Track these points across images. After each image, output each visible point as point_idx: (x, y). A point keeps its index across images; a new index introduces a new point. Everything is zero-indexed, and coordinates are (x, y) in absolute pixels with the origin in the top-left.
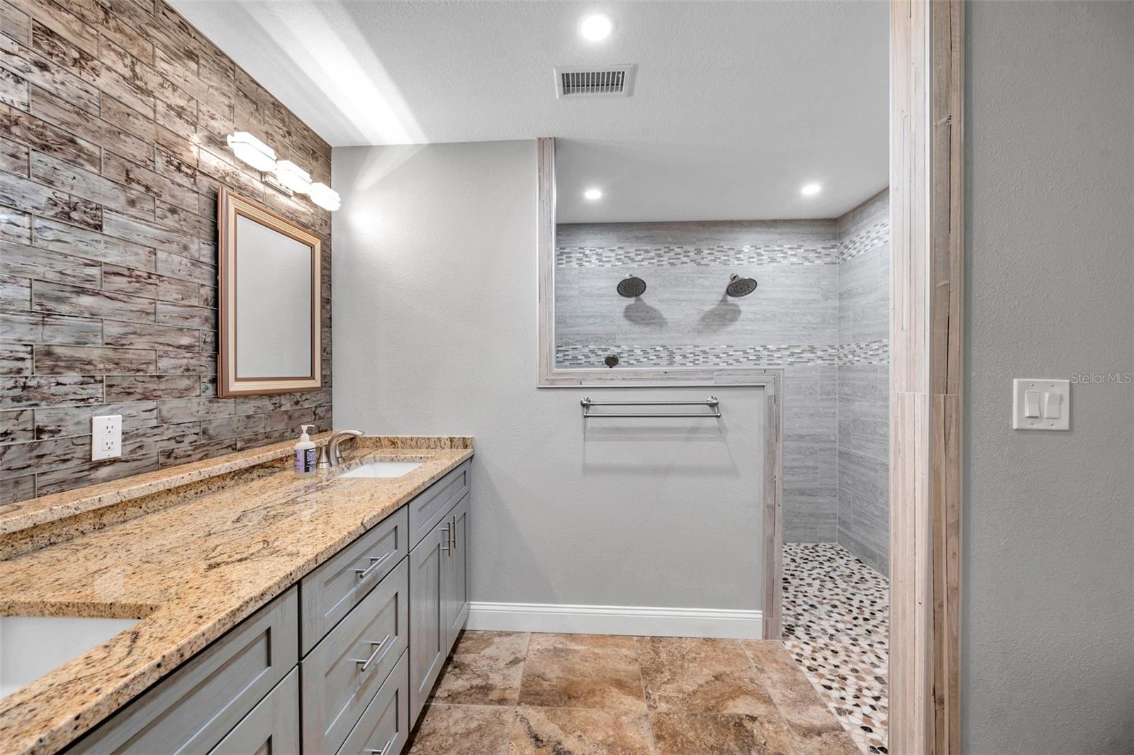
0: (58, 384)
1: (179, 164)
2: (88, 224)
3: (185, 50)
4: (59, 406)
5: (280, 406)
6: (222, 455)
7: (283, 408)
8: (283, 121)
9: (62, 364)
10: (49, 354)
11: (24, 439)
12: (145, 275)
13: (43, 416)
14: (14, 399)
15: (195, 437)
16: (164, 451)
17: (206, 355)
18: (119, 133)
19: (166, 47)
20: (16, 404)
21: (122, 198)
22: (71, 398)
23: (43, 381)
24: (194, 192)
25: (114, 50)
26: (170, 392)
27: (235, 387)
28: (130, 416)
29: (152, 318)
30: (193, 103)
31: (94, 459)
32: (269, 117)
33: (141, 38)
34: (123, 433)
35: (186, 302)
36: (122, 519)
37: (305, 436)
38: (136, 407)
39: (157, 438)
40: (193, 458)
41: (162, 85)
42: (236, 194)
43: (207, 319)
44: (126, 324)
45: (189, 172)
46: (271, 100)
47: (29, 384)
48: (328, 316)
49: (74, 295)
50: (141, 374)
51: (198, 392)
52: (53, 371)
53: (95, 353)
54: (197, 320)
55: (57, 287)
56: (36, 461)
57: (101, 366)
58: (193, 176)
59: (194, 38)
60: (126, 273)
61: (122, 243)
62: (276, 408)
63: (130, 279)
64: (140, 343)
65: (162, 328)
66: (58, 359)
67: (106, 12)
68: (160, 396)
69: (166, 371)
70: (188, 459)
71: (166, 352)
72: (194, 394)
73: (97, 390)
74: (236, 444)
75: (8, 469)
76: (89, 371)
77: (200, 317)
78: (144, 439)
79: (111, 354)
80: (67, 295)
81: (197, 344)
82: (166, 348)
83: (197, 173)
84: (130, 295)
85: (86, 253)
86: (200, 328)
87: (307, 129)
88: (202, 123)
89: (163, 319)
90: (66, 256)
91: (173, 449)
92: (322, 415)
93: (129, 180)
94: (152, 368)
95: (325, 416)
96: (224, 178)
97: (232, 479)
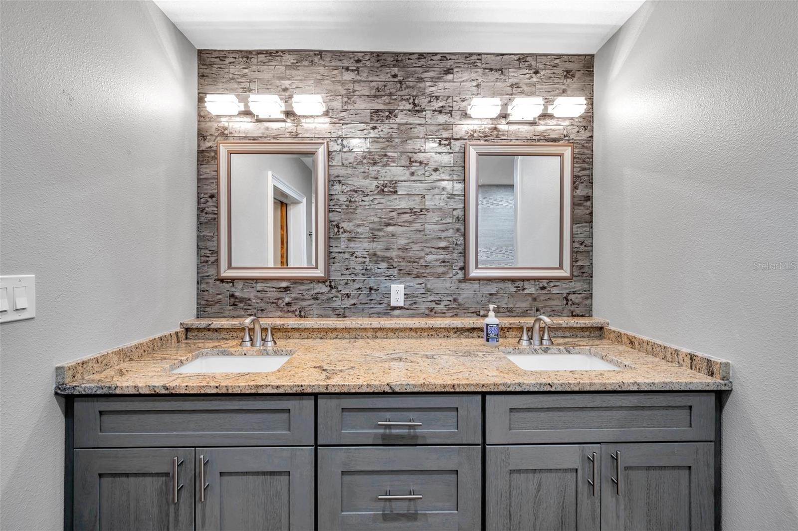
0: (378, 268)
1: (440, 141)
2: (391, 192)
3: (445, 71)
4: (378, 278)
5: (523, 290)
6: (467, 317)
7: (526, 291)
8: (530, 67)
9: (380, 259)
10: (375, 255)
11: (366, 292)
12: (419, 210)
13: (371, 282)
14: (363, 274)
15: (448, 303)
16: (428, 308)
17: (457, 252)
18: (406, 140)
19: (432, 78)
20: (363, 276)
21: (408, 173)
22: (383, 275)
23: (372, 267)
24: (450, 153)
25: (404, 100)
26: (433, 274)
28: (409, 286)
29: (423, 233)
30: (450, 100)
31: (391, 305)
32: (514, 72)
33: (418, 84)
34: (405, 295)
35: (444, 221)
37: (491, 314)
38: (414, 283)
39: (424, 299)
40: (447, 315)
41: (430, 102)
42: (482, 142)
43: (458, 230)
44: (409, 238)
45: (446, 142)
46: (516, 57)
47: (368, 268)
48: (588, 212)
49: (385, 227)
50: (416, 264)
51: (451, 275)
52: (376, 263)
53: (393, 254)
54: (451, 231)
55: (378, 224)
56: (369, 301)
57: (396, 260)
58: (449, 144)
59: (450, 59)
60: (409, 211)
61: (407, 197)
62: (519, 290)
63: (411, 214)
64: (416, 247)
65: (427, 238)
66: (378, 257)
67: (400, 83)
68: (426, 277)
69: (430, 263)
70: (444, 315)
71: (430, 252)
72: (448, 276)
73: (395, 272)
74: (479, 312)
75: (360, 303)
76: (390, 262)
77: (453, 229)
78: (417, 299)
79: (401, 254)
80: (382, 227)
81: (451, 246)
82: (431, 250)
83: (452, 141)
84: (410, 223)
85: (390, 206)
86: (453, 236)
87: (559, 57)
88: (456, 108)
89: (429, 233)
90: (382, 209)
91: (434, 308)
92: (577, 301)
93: (411, 162)
94: (422, 260)
95: (581, 302)
96: (473, 135)
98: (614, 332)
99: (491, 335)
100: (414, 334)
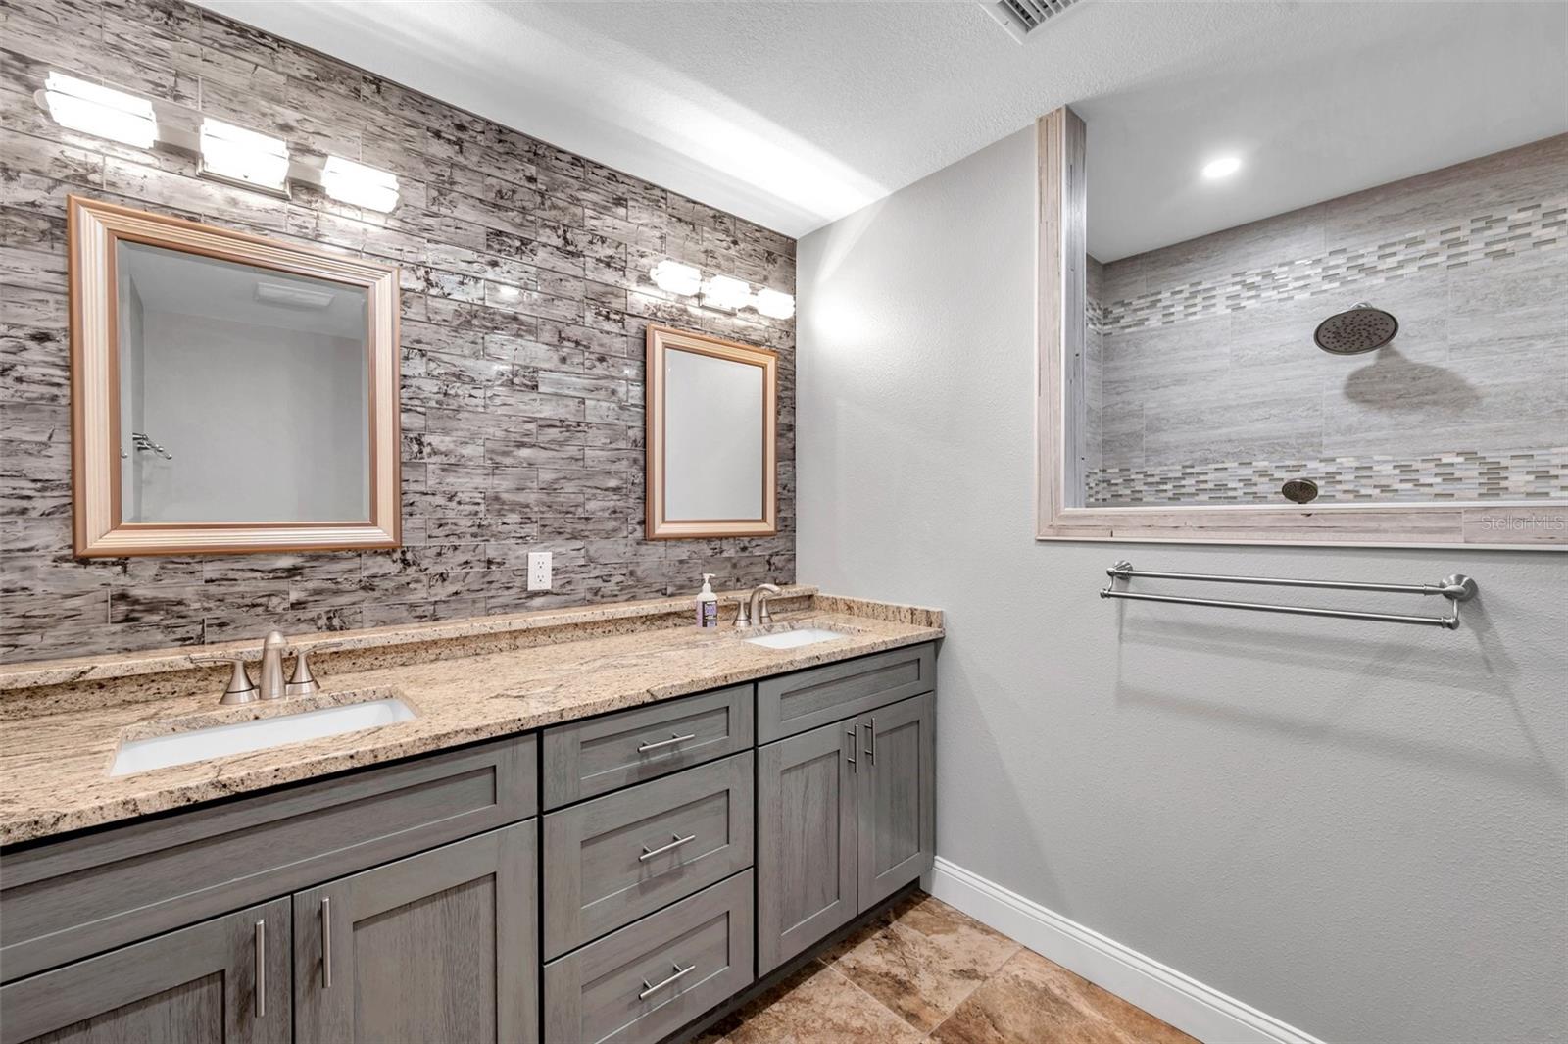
0: (504, 524)
1: (608, 312)
2: (527, 386)
3: (614, 199)
4: (503, 542)
5: (721, 552)
6: (650, 598)
7: (725, 554)
8: (727, 232)
9: (506, 507)
10: (497, 499)
11: (479, 568)
12: (575, 424)
13: (492, 550)
14: (474, 536)
15: (622, 578)
16: (591, 589)
17: (634, 497)
18: (553, 300)
19: (595, 204)
20: (473, 539)
21: (555, 357)
22: (512, 535)
23: (493, 522)
24: (623, 336)
25: (549, 227)
26: (597, 533)
27: (661, 529)
28: (560, 554)
29: (581, 463)
30: (622, 249)
31: (529, 589)
32: (708, 233)
33: (572, 206)
34: (553, 569)
35: (614, 446)
36: (532, 644)
37: (707, 587)
38: (566, 547)
39: (584, 576)
40: (619, 598)
41: (591, 243)
42: (668, 328)
43: (635, 461)
44: (558, 471)
45: (618, 317)
46: (712, 213)
47: (483, 523)
48: (790, 446)
49: (515, 449)
50: (570, 515)
51: (625, 534)
52: (500, 513)
53: (531, 497)
54: (625, 462)
55: (502, 443)
56: (487, 586)
57: (536, 509)
58: (622, 321)
59: (623, 183)
60: (558, 424)
61: (554, 398)
62: (717, 553)
63: (561, 430)
64: (570, 487)
65: (590, 472)
66: (503, 503)
67: (542, 195)
68: (587, 537)
69: (593, 513)
70: (615, 599)
71: (594, 495)
72: (621, 536)
73: (533, 530)
74: (666, 589)
75: (469, 590)
76: (526, 513)
77: (628, 459)
78: (572, 575)
79: (545, 498)
80: (511, 449)
81: (625, 486)
82: (595, 491)
83: (626, 316)
84: (561, 444)
85: (525, 411)
86: (628, 470)
87: (760, 229)
88: (631, 264)
89: (591, 463)
90: (510, 416)
91: (600, 588)
92: (780, 565)
93: (561, 339)
94: (580, 510)
95: (784, 566)
96: (655, 314)
97: (643, 623)
98: (828, 598)
99: (709, 618)
100: (580, 633)
